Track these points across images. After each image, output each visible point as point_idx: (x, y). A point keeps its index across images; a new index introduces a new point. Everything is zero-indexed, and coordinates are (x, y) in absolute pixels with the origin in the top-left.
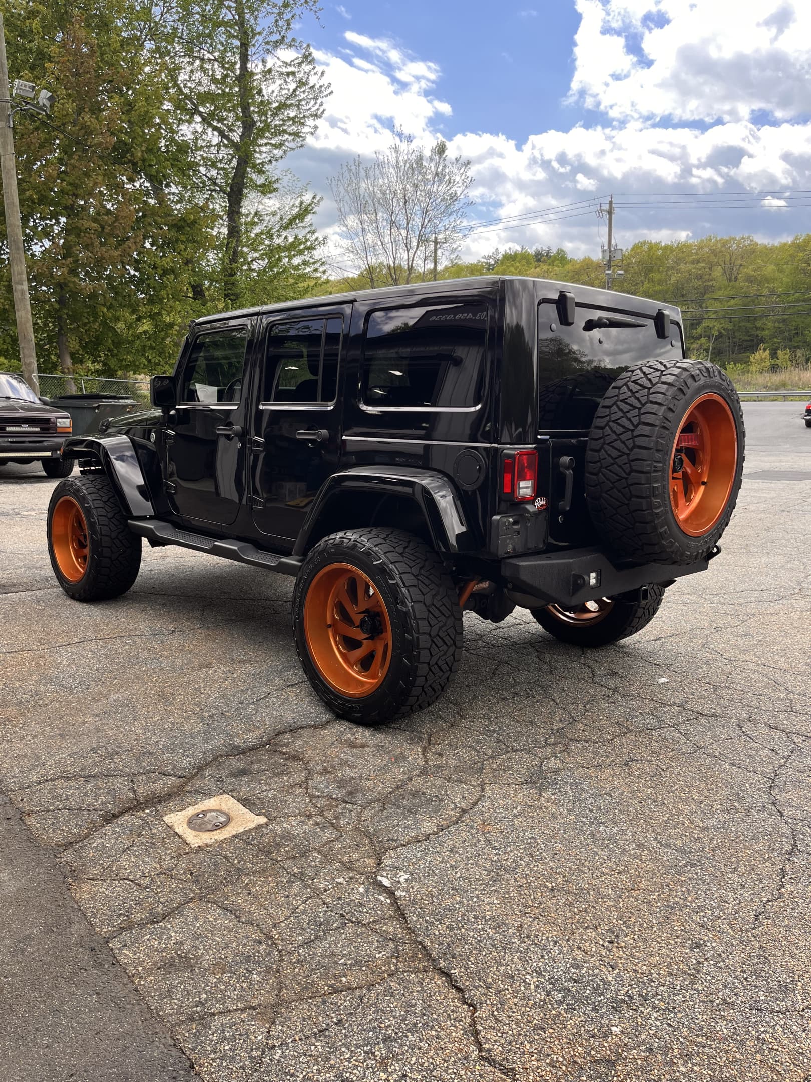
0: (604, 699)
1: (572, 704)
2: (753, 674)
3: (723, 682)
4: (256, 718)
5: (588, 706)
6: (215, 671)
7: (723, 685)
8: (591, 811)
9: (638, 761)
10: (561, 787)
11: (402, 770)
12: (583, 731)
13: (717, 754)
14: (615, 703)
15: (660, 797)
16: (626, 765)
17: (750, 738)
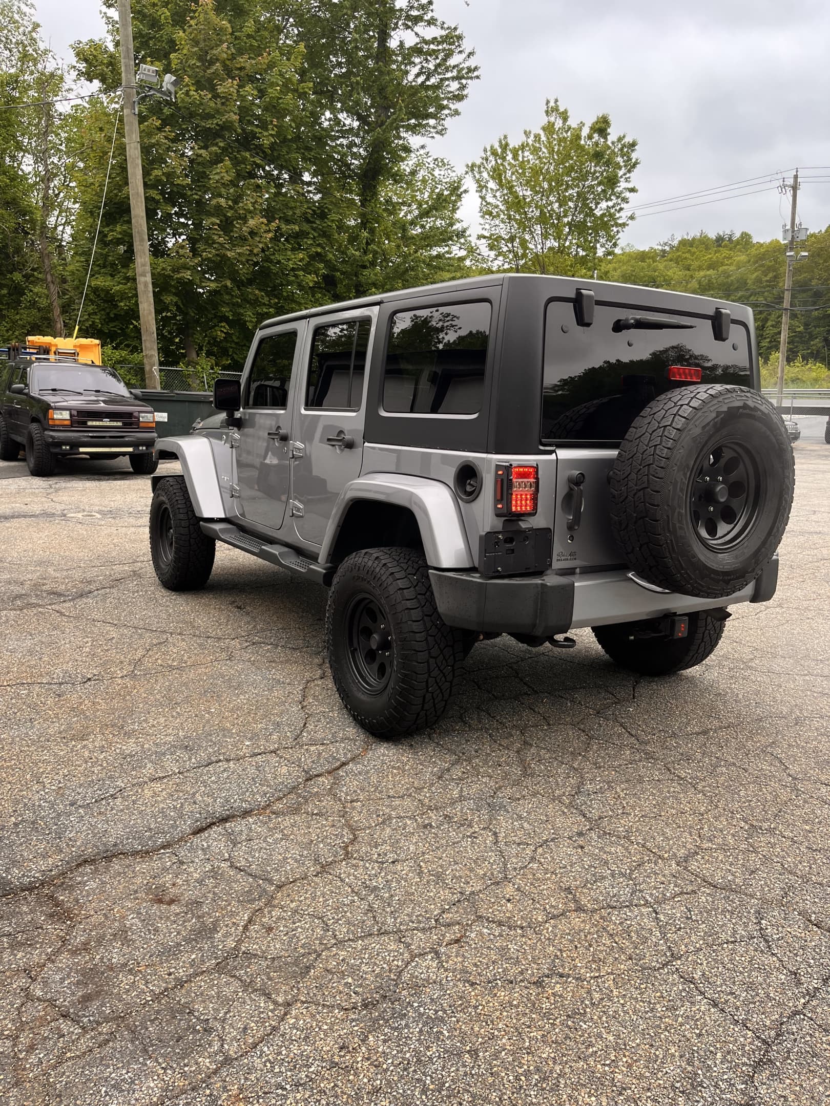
0: (570, 838)
1: (519, 844)
2: (821, 808)
3: (768, 820)
4: (71, 831)
5: (540, 850)
6: (84, 747)
7: (765, 825)
8: (424, 1092)
9: (561, 976)
10: (407, 1026)
11: (193, 957)
12: (509, 900)
13: (697, 975)
14: (582, 847)
15: (558, 1068)
16: (539, 984)
17: (767, 941)
